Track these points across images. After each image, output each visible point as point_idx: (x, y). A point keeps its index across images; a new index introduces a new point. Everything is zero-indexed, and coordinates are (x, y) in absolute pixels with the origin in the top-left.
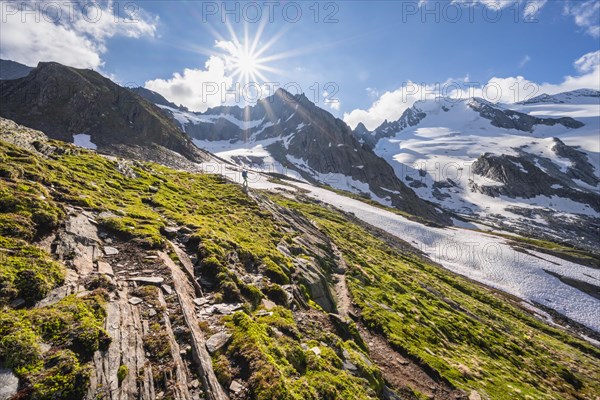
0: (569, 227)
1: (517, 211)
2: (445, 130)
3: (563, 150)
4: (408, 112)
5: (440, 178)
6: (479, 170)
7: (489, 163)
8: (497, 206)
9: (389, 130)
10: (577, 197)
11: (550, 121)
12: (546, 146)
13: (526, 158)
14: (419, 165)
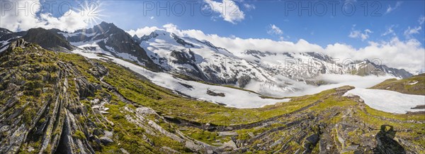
0: (190, 72)
1: (180, 68)
2: (164, 41)
3: (191, 52)
4: (153, 33)
5: (162, 57)
6: (172, 55)
7: (175, 53)
8: (176, 66)
9: (146, 38)
10: (191, 64)
11: (189, 44)
12: (187, 51)
13: (183, 53)
14: (155, 51)
